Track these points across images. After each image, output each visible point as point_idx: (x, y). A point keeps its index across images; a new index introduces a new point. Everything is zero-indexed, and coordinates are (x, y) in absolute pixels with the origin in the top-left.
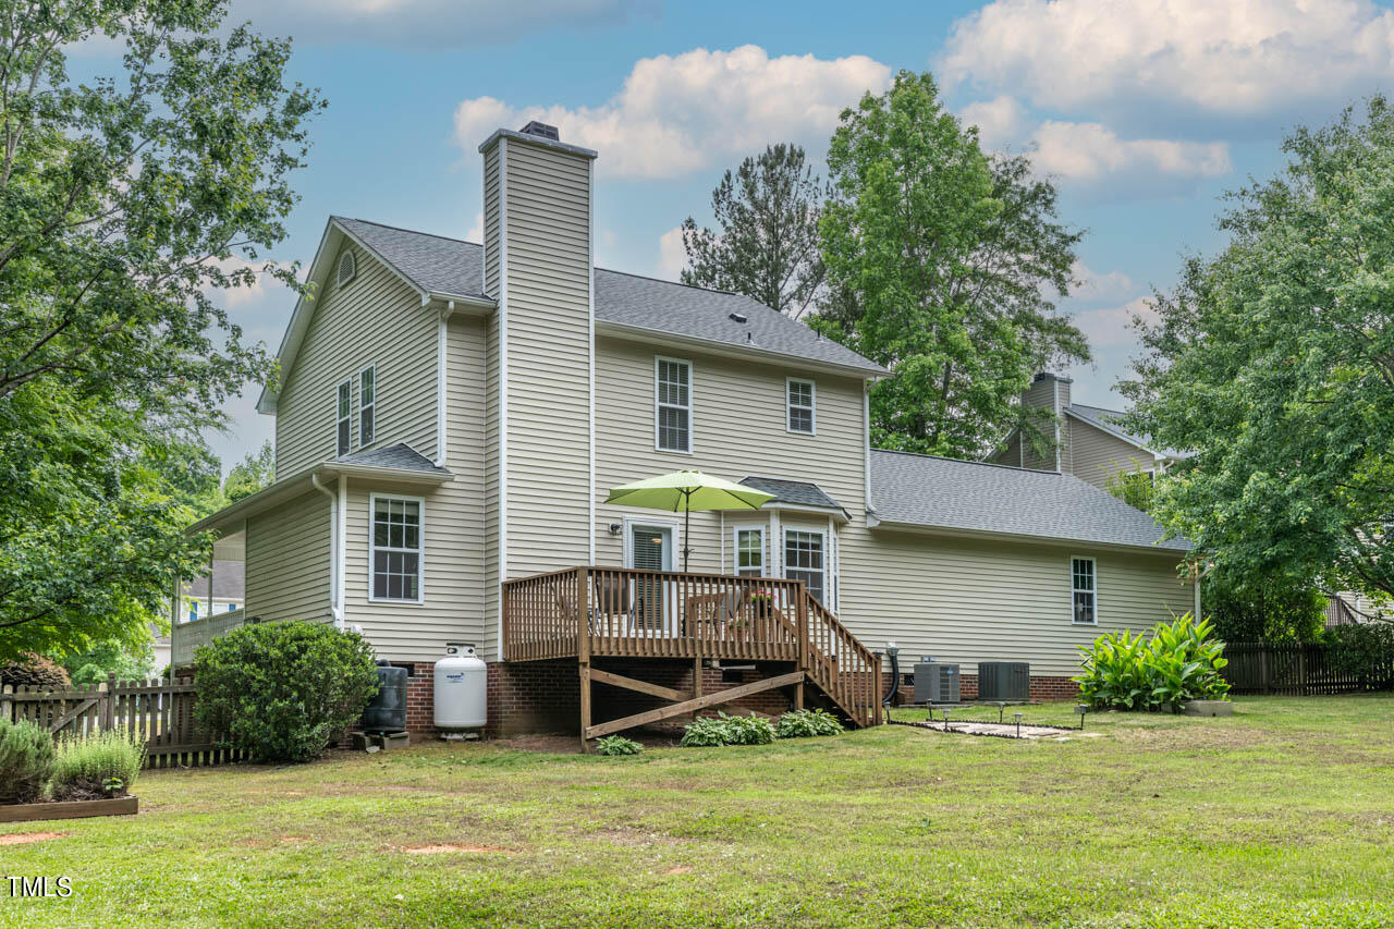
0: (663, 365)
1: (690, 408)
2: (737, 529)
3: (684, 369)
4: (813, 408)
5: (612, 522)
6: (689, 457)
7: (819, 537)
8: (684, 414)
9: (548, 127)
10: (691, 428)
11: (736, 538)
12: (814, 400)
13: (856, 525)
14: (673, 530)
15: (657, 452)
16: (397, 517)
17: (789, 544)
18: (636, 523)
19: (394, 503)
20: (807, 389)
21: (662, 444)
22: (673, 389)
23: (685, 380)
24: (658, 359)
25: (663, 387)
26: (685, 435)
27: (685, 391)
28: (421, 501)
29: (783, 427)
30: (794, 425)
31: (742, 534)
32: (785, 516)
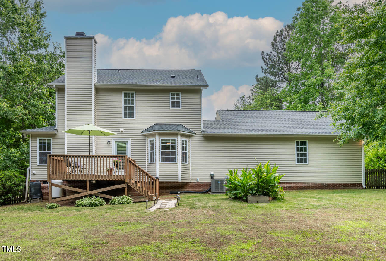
0: (125, 94)
1: (135, 105)
2: (149, 140)
3: (133, 94)
4: (180, 100)
5: (108, 141)
6: (135, 120)
7: (175, 140)
8: (133, 107)
9: (81, 33)
10: (135, 111)
11: (149, 142)
12: (180, 98)
13: (198, 136)
14: (128, 141)
15: (123, 119)
16: (45, 143)
17: (162, 143)
18: (115, 140)
19: (44, 140)
20: (178, 95)
21: (125, 117)
22: (129, 100)
23: (133, 97)
24: (123, 92)
25: (125, 101)
26: (133, 114)
27: (133, 101)
28: (51, 138)
29: (169, 107)
30: (173, 106)
31: (150, 141)
32: (160, 135)
